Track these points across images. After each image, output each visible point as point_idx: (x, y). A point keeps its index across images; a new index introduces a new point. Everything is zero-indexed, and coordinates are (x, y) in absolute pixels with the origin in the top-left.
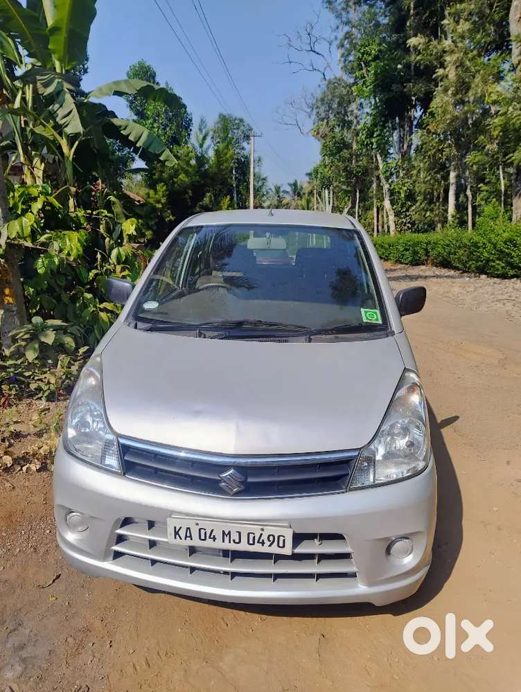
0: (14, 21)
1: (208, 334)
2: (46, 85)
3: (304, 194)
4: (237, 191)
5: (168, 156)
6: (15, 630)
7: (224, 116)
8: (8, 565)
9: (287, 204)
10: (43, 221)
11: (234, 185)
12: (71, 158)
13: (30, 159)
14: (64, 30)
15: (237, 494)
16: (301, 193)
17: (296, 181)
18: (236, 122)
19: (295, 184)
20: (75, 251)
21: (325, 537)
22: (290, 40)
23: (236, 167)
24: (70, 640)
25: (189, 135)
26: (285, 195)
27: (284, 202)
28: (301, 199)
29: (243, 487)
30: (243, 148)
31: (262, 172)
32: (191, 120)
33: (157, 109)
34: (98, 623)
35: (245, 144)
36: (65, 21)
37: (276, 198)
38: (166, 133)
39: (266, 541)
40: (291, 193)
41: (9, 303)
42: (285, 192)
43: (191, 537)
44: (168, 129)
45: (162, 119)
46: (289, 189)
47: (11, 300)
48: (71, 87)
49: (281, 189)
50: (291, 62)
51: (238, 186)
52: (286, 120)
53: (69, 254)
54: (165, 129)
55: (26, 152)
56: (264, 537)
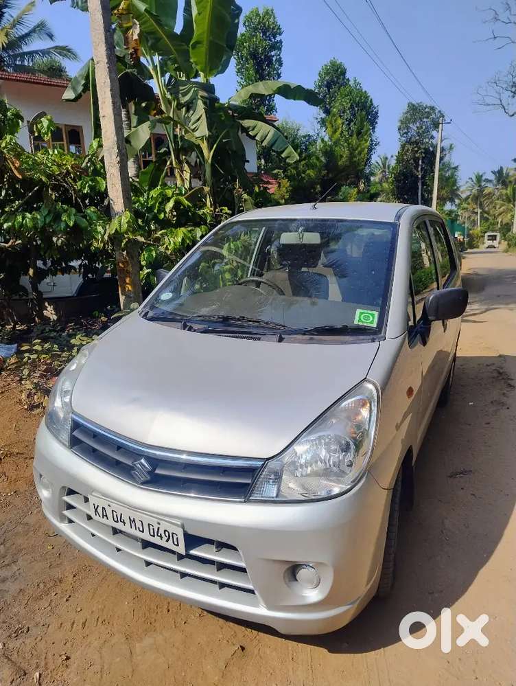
0: (162, 41)
1: (195, 327)
2: (185, 95)
3: (510, 182)
4: (422, 183)
5: (291, 152)
6: (8, 565)
7: (414, 105)
8: (35, 512)
9: (490, 194)
10: (175, 219)
11: (420, 176)
12: (210, 161)
13: (180, 162)
14: (205, 42)
15: (144, 483)
16: (507, 181)
17: (501, 168)
18: (427, 110)
19: (500, 172)
20: (172, 245)
21: (221, 546)
22: (496, 14)
23: (423, 158)
24: (42, 586)
25: (374, 128)
26: (488, 185)
27: (486, 191)
28: (506, 189)
29: (149, 478)
30: (432, 137)
31: (452, 161)
32: (377, 113)
33: (343, 105)
34: (70, 578)
35: (434, 133)
36: (205, 35)
37: (477, 188)
38: (350, 128)
39: (163, 535)
40: (495, 182)
41: (128, 290)
42: (488, 181)
43: (106, 516)
44: (352, 124)
45: (348, 115)
46: (492, 177)
47: (130, 287)
48: (205, 94)
49: (483, 178)
50: (495, 38)
51: (423, 177)
52: (488, 100)
53: (167, 248)
54: (349, 124)
55: (177, 157)
56: (161, 532)
